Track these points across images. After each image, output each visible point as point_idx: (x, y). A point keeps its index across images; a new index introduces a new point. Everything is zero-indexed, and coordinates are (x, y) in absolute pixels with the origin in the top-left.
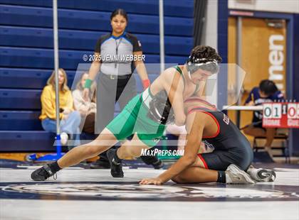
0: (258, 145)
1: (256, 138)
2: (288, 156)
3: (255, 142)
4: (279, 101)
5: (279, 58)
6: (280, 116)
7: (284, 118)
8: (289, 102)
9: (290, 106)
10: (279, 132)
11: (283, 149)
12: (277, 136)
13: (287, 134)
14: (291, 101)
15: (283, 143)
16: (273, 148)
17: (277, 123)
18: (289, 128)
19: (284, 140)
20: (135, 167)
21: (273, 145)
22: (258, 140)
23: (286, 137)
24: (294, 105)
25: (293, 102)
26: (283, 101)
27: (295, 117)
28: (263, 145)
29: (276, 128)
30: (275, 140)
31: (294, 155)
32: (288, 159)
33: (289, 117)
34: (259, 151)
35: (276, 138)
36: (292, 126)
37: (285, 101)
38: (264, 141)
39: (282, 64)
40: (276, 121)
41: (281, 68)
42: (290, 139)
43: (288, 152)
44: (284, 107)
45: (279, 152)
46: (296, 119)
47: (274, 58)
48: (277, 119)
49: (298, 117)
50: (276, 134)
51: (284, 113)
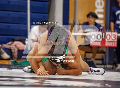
0: (87, 57)
1: (86, 52)
2: (106, 64)
3: (85, 55)
4: (100, 30)
5: (101, 4)
6: (101, 40)
7: (103, 41)
8: (106, 31)
9: (107, 33)
10: (100, 49)
11: (102, 60)
12: (99, 52)
13: (105, 51)
14: (108, 30)
15: (103, 56)
16: (96, 59)
17: (99, 44)
18: (106, 47)
19: (103, 55)
20: (11, 69)
21: (96, 57)
22: (87, 54)
23: (104, 53)
24: (109, 33)
25: (109, 31)
26: (103, 30)
27: (110, 40)
28: (90, 57)
29: (98, 47)
30: (98, 55)
31: (109, 64)
32: (105, 66)
33: (106, 40)
34: (88, 60)
35: (98, 53)
36: (108, 46)
37: (104, 31)
38: (91, 55)
39: (103, 8)
40: (98, 42)
41: (102, 11)
42: (107, 54)
43: (106, 62)
44: (104, 34)
45: (100, 62)
46: (111, 42)
47: (98, 4)
48: (99, 41)
49: (112, 40)
50: (98, 50)
51: (104, 37)
